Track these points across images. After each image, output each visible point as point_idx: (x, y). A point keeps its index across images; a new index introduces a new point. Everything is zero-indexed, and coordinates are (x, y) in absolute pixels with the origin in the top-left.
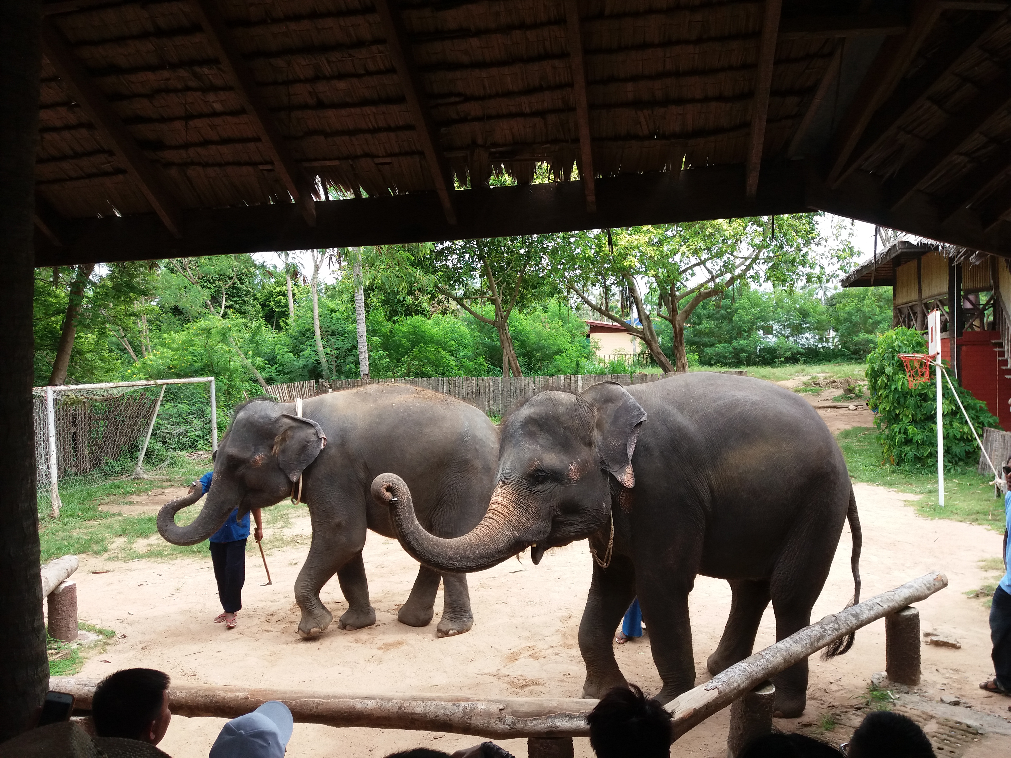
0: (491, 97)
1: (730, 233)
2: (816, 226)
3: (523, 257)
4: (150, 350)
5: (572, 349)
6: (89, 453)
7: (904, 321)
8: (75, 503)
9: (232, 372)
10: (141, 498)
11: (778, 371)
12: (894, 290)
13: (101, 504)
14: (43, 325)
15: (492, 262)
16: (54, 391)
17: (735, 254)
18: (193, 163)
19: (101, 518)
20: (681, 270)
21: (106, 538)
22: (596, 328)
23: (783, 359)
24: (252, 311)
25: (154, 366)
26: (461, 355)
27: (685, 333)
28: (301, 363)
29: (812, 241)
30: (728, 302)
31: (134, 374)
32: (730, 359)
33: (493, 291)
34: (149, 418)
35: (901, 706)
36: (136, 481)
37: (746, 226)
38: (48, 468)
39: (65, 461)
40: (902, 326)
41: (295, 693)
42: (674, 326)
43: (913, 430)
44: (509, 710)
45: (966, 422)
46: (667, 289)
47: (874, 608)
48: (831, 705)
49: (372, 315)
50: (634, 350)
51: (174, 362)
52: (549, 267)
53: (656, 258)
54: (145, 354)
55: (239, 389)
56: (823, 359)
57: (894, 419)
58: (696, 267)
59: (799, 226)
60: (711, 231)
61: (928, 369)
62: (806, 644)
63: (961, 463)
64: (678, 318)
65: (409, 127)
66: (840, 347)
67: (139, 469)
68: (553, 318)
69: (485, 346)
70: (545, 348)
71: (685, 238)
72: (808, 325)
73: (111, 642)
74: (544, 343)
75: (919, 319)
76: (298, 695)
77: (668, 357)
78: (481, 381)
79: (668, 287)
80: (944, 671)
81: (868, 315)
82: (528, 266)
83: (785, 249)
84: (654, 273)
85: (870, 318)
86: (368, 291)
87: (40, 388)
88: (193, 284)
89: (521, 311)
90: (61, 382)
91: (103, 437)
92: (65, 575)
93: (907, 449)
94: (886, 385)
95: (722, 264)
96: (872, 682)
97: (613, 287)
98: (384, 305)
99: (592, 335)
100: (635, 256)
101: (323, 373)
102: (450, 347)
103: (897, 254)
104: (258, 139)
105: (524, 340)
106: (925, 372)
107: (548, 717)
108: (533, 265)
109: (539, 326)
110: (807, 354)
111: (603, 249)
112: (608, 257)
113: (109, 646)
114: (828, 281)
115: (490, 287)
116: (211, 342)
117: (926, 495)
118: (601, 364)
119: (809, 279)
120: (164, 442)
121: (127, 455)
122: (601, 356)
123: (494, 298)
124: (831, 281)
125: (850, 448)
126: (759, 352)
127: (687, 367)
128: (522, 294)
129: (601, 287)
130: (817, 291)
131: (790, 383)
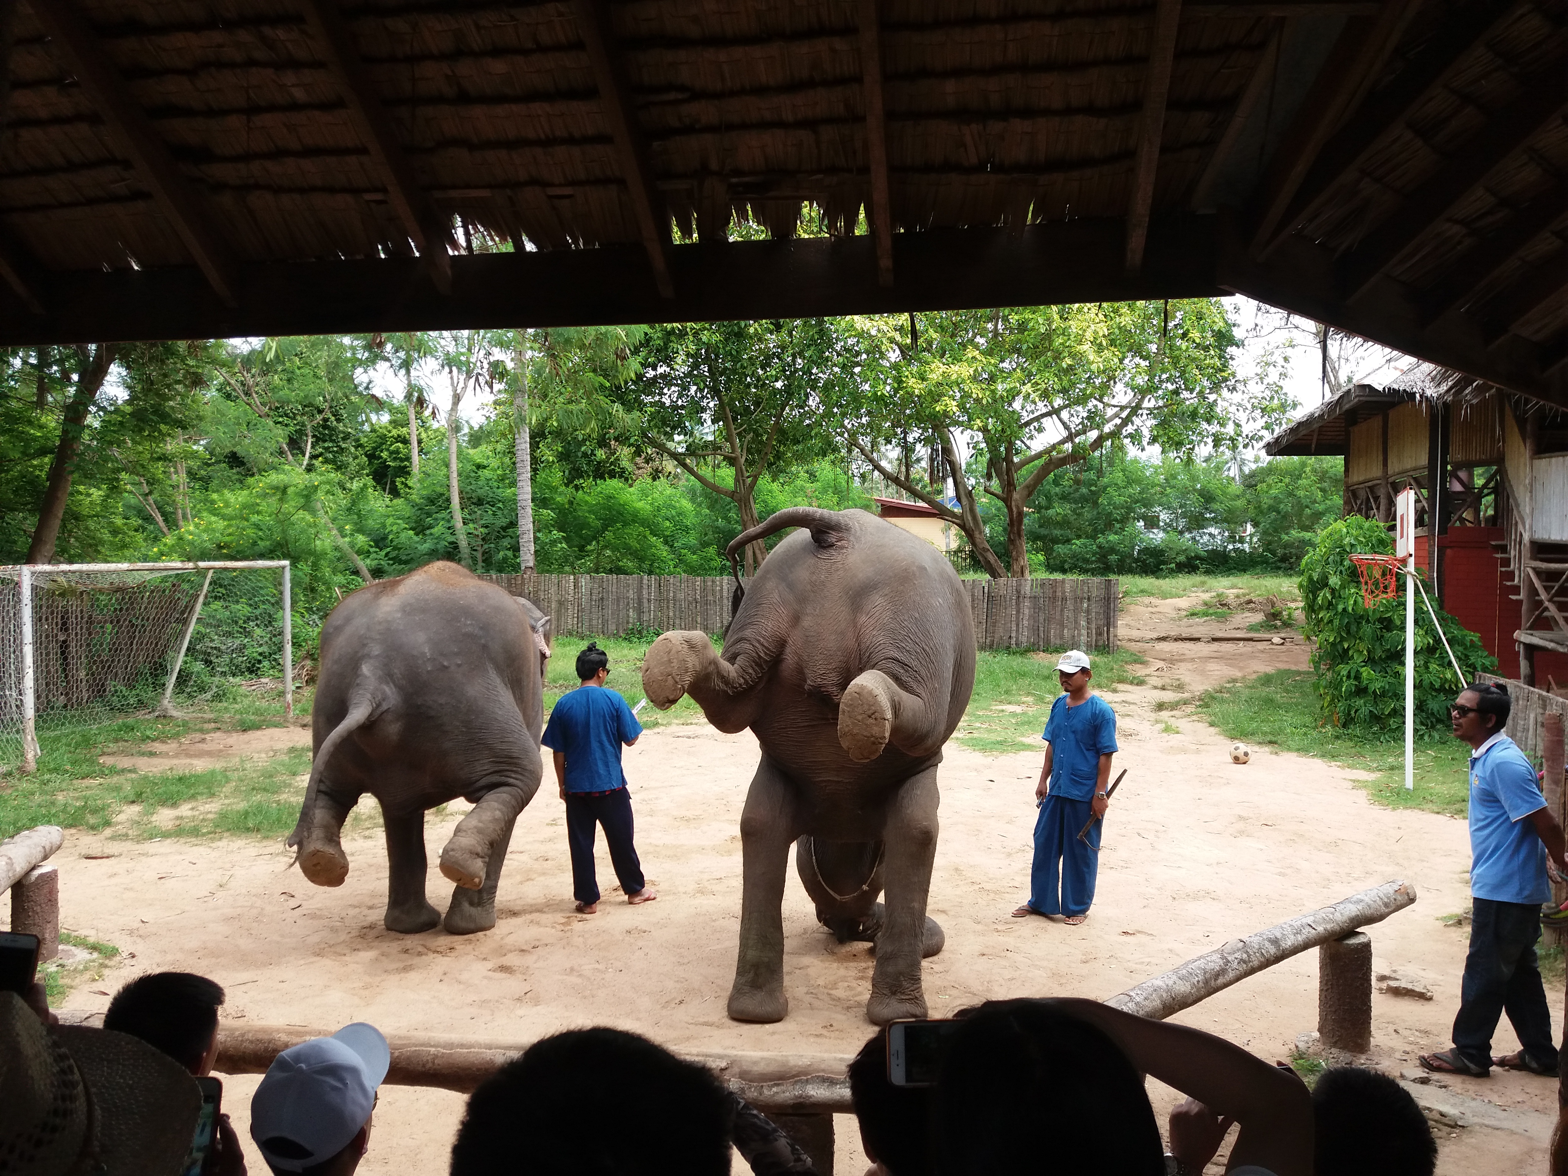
0: (732, 94)
1: (1099, 367)
2: (1231, 362)
3: (780, 393)
4: (190, 517)
6: (88, 675)
7: (1360, 509)
8: (62, 751)
9: (317, 557)
10: (168, 746)
11: (1166, 584)
12: (1347, 461)
13: (103, 754)
14: (20, 471)
15: (732, 400)
16: (33, 573)
17: (1106, 399)
18: (258, 186)
19: (102, 775)
20: (1023, 422)
21: (109, 806)
22: (890, 510)
23: (1173, 565)
24: (353, 466)
25: (196, 544)
26: (679, 544)
27: (1026, 521)
28: (427, 546)
29: (1223, 384)
30: (1092, 475)
31: (163, 555)
32: (1092, 563)
33: (732, 446)
34: (185, 622)
36: (161, 720)
37: (1124, 358)
38: (21, 695)
39: (47, 684)
40: (1356, 516)
41: (400, 1038)
42: (1009, 508)
43: (1369, 673)
44: (736, 1070)
45: (1450, 662)
46: (999, 451)
47: (1304, 931)
49: (541, 476)
50: (948, 545)
51: (227, 539)
52: (821, 411)
53: (984, 402)
54: (181, 523)
55: (329, 584)
56: (1235, 568)
57: (1340, 656)
58: (1045, 419)
59: (1205, 360)
60: (1070, 363)
61: (1394, 580)
62: (1198, 982)
63: (1439, 726)
64: (1016, 496)
65: (603, 139)
66: (1261, 549)
67: (166, 702)
68: (824, 491)
69: (717, 530)
71: (1030, 373)
72: (1213, 515)
73: (110, 963)
75: (1382, 507)
76: (403, 1042)
77: (999, 556)
78: (709, 583)
79: (1002, 449)
80: (1407, 1033)
81: (1305, 502)
82: (787, 409)
83: (1182, 396)
84: (980, 425)
85: (1307, 507)
86: (537, 436)
87: (11, 566)
88: (260, 416)
89: (774, 478)
90: (45, 559)
91: (110, 650)
92: (40, 856)
93: (1359, 702)
94: (1330, 603)
95: (1085, 415)
96: (1297, 1047)
97: (918, 446)
98: (561, 460)
100: (952, 397)
102: (662, 531)
103: (1352, 404)
104: (362, 151)
106: (1390, 584)
107: (796, 1082)
108: (796, 406)
110: (1210, 559)
111: (905, 385)
112: (911, 397)
113: (107, 970)
114: (1245, 446)
115: (729, 439)
116: (286, 507)
117: (1387, 774)
119: (1217, 441)
120: (208, 663)
121: (147, 680)
123: (733, 456)
124: (1250, 446)
125: (1272, 700)
126: (1138, 554)
127: (1027, 573)
128: (777, 451)
129: (899, 444)
130: (1229, 465)
131: (1183, 603)
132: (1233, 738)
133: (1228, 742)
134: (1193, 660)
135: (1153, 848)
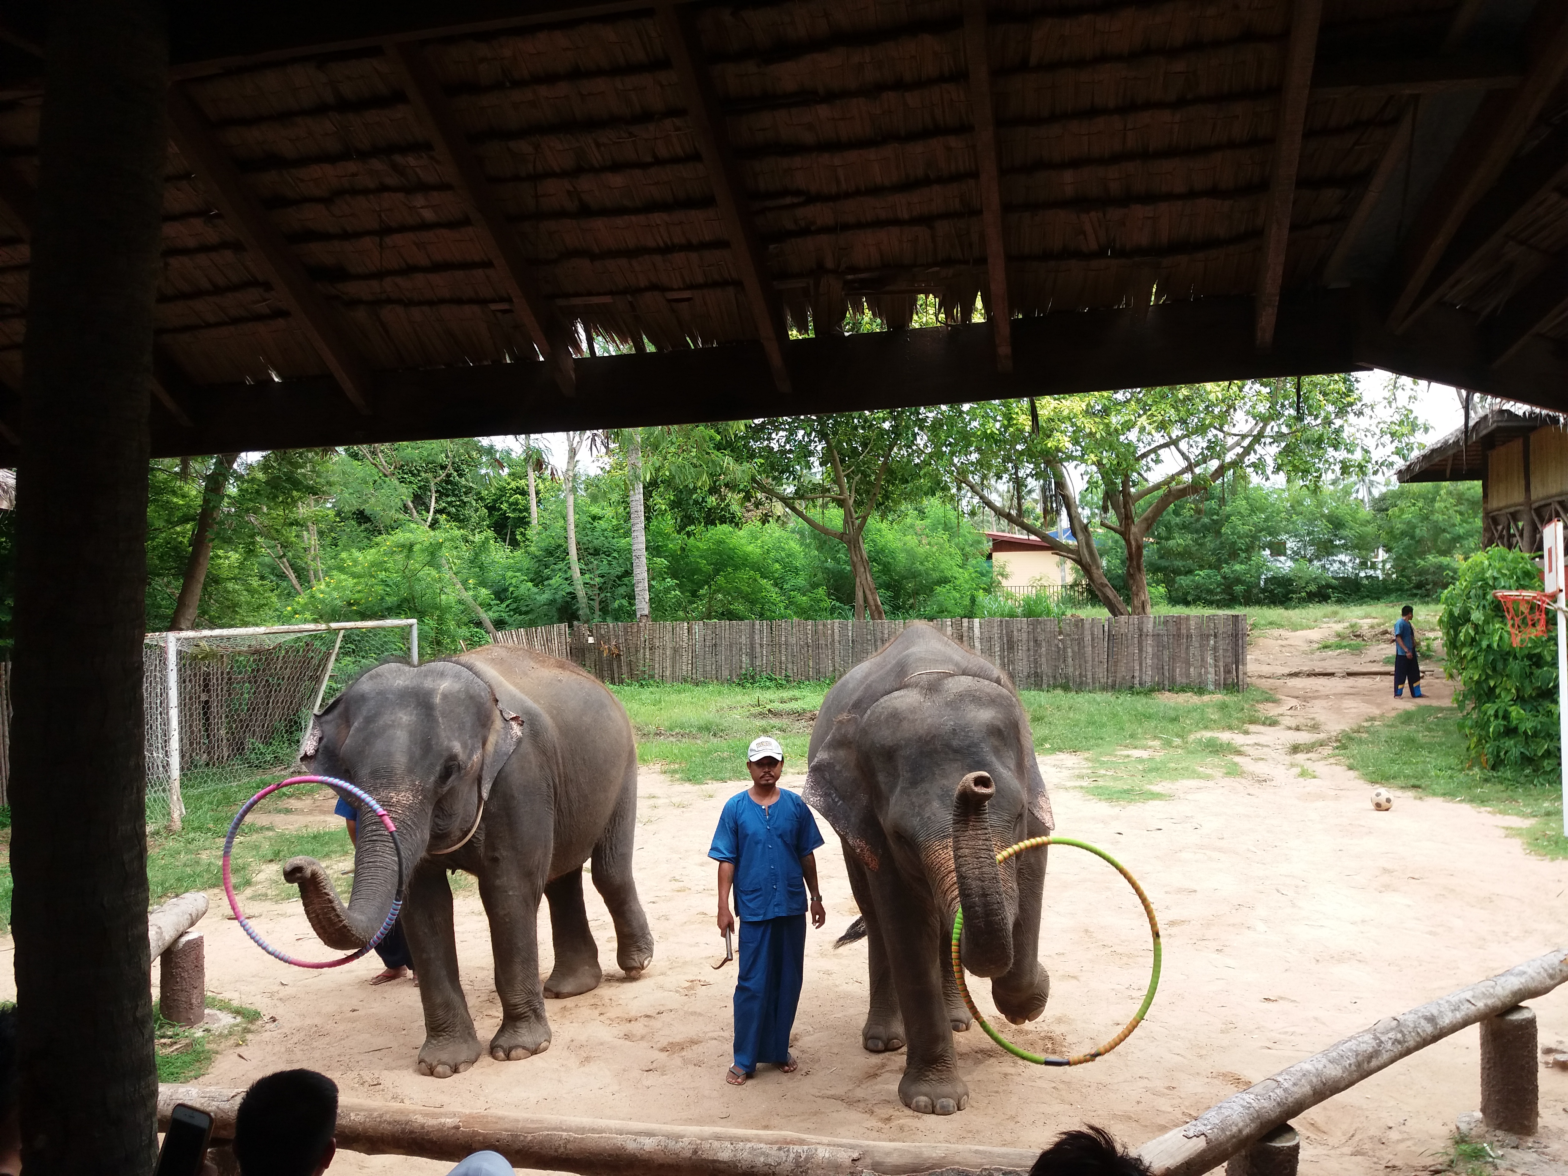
0: (847, 195)
1: (1217, 396)
2: (1356, 386)
3: (887, 434)
4: (321, 575)
5: (963, 576)
6: (227, 733)
7: (1501, 537)
8: (205, 808)
9: (444, 610)
10: (303, 802)
11: (1295, 614)
12: (1485, 487)
14: (165, 538)
15: (840, 442)
16: (178, 640)
17: (1226, 428)
18: (389, 301)
19: (242, 833)
20: (1139, 453)
21: (249, 865)
22: (1002, 545)
23: (1303, 594)
24: (475, 518)
25: (327, 601)
26: (789, 586)
27: (1145, 552)
28: (546, 596)
29: (1349, 409)
30: (1213, 504)
31: (296, 614)
32: (1217, 594)
33: (841, 487)
34: (318, 680)
35: (1507, 1169)
37: (1244, 385)
38: (167, 756)
39: (191, 744)
40: (1497, 545)
41: (532, 1121)
42: (1128, 542)
43: (1518, 712)
44: (868, 1161)
46: (1115, 483)
47: (1462, 1007)
48: (1389, 1164)
49: (654, 524)
50: (1063, 579)
51: (357, 596)
52: (929, 450)
53: (1098, 436)
54: (313, 582)
55: (454, 637)
56: (1368, 596)
57: (1486, 694)
58: (1163, 450)
59: (1329, 385)
60: (1186, 394)
61: (1544, 616)
62: (1350, 1065)
64: (1134, 529)
65: (720, 244)
66: (1394, 576)
68: (934, 528)
69: (826, 570)
70: (920, 575)
71: (1145, 404)
72: (1343, 541)
73: (253, 1027)
74: (920, 567)
75: (1527, 535)
76: (536, 1126)
77: (1118, 591)
78: (821, 627)
79: (1119, 481)
81: (1442, 525)
82: (895, 449)
83: (1306, 422)
84: (1095, 459)
85: (1444, 530)
86: (650, 488)
87: (157, 634)
88: (386, 476)
89: (883, 517)
90: (189, 624)
91: (248, 710)
92: (187, 923)
93: (1509, 743)
94: (1473, 640)
95: (1205, 445)
96: (1458, 1128)
97: (1030, 480)
98: (673, 509)
99: (995, 555)
100: (1063, 432)
101: (580, 612)
102: (772, 573)
103: (1490, 429)
104: (488, 264)
105: (889, 563)
106: (1539, 620)
108: (904, 446)
109: (911, 540)
110: (1341, 587)
111: (1015, 422)
112: (1022, 433)
113: (250, 1034)
114: (1375, 473)
115: (837, 481)
116: (413, 564)
117: (1542, 820)
118: (1009, 601)
119: (1345, 469)
121: (283, 737)
122: (1009, 589)
123: (841, 497)
124: (1380, 473)
125: (1413, 741)
126: (1265, 583)
127: (1148, 609)
128: (886, 491)
129: (1010, 479)
130: (1357, 487)
131: (1315, 634)
132: (1373, 782)
133: (1368, 786)
134: (1327, 696)
135: (1294, 905)
